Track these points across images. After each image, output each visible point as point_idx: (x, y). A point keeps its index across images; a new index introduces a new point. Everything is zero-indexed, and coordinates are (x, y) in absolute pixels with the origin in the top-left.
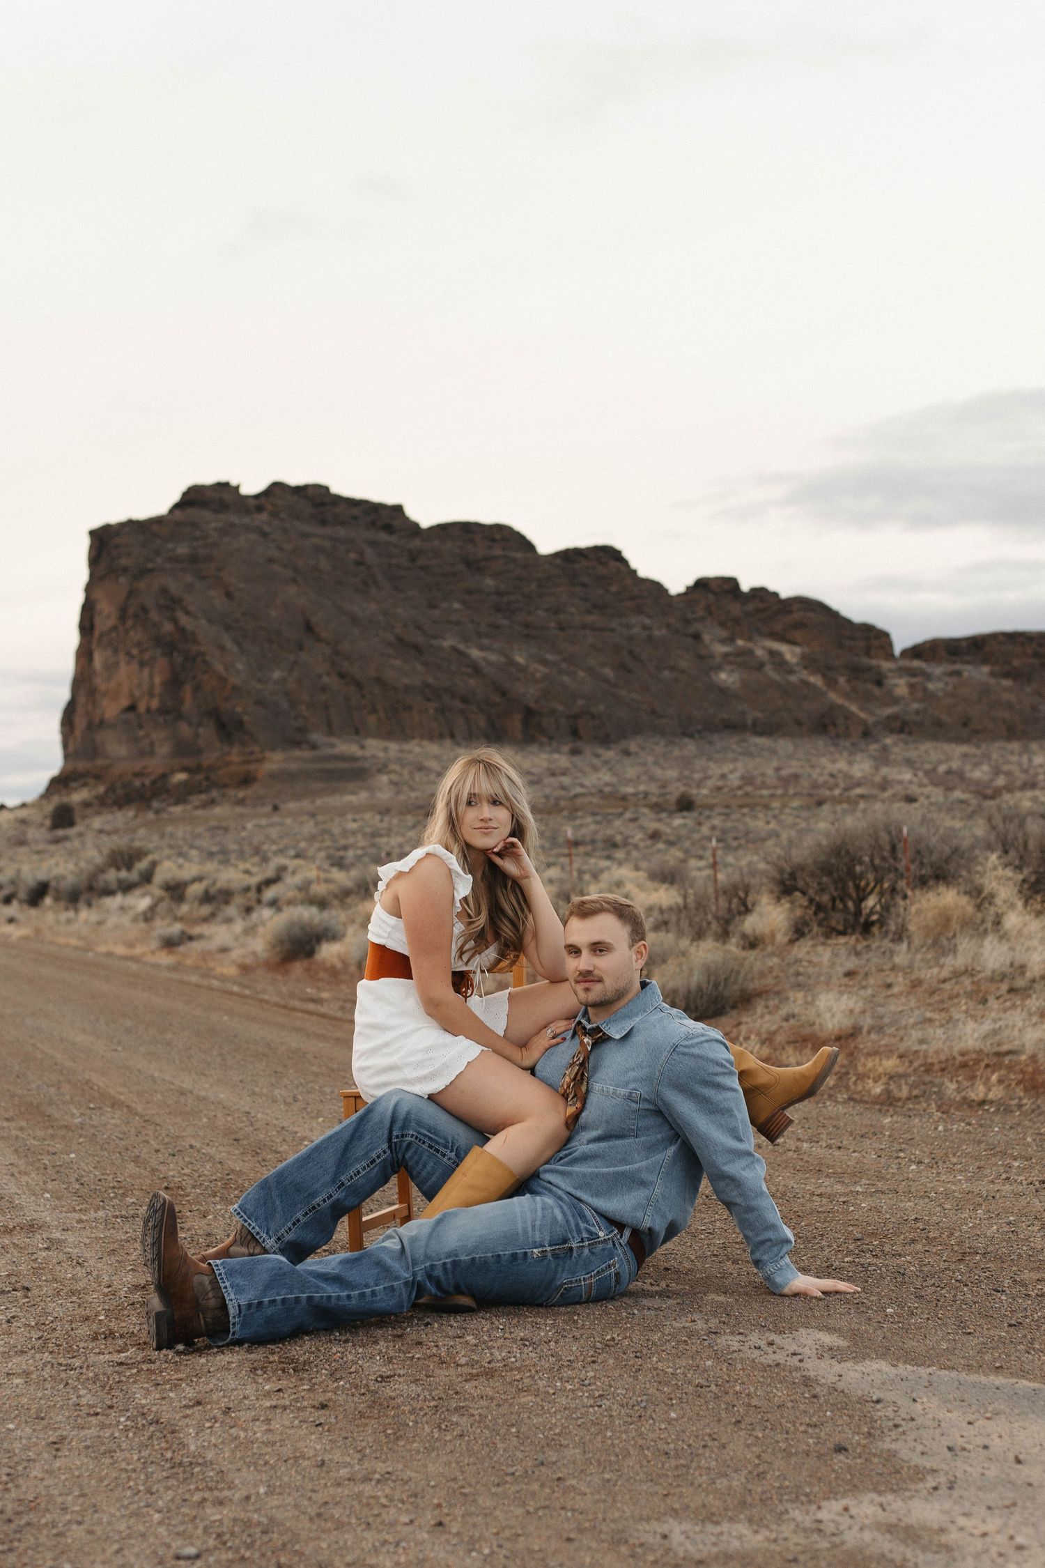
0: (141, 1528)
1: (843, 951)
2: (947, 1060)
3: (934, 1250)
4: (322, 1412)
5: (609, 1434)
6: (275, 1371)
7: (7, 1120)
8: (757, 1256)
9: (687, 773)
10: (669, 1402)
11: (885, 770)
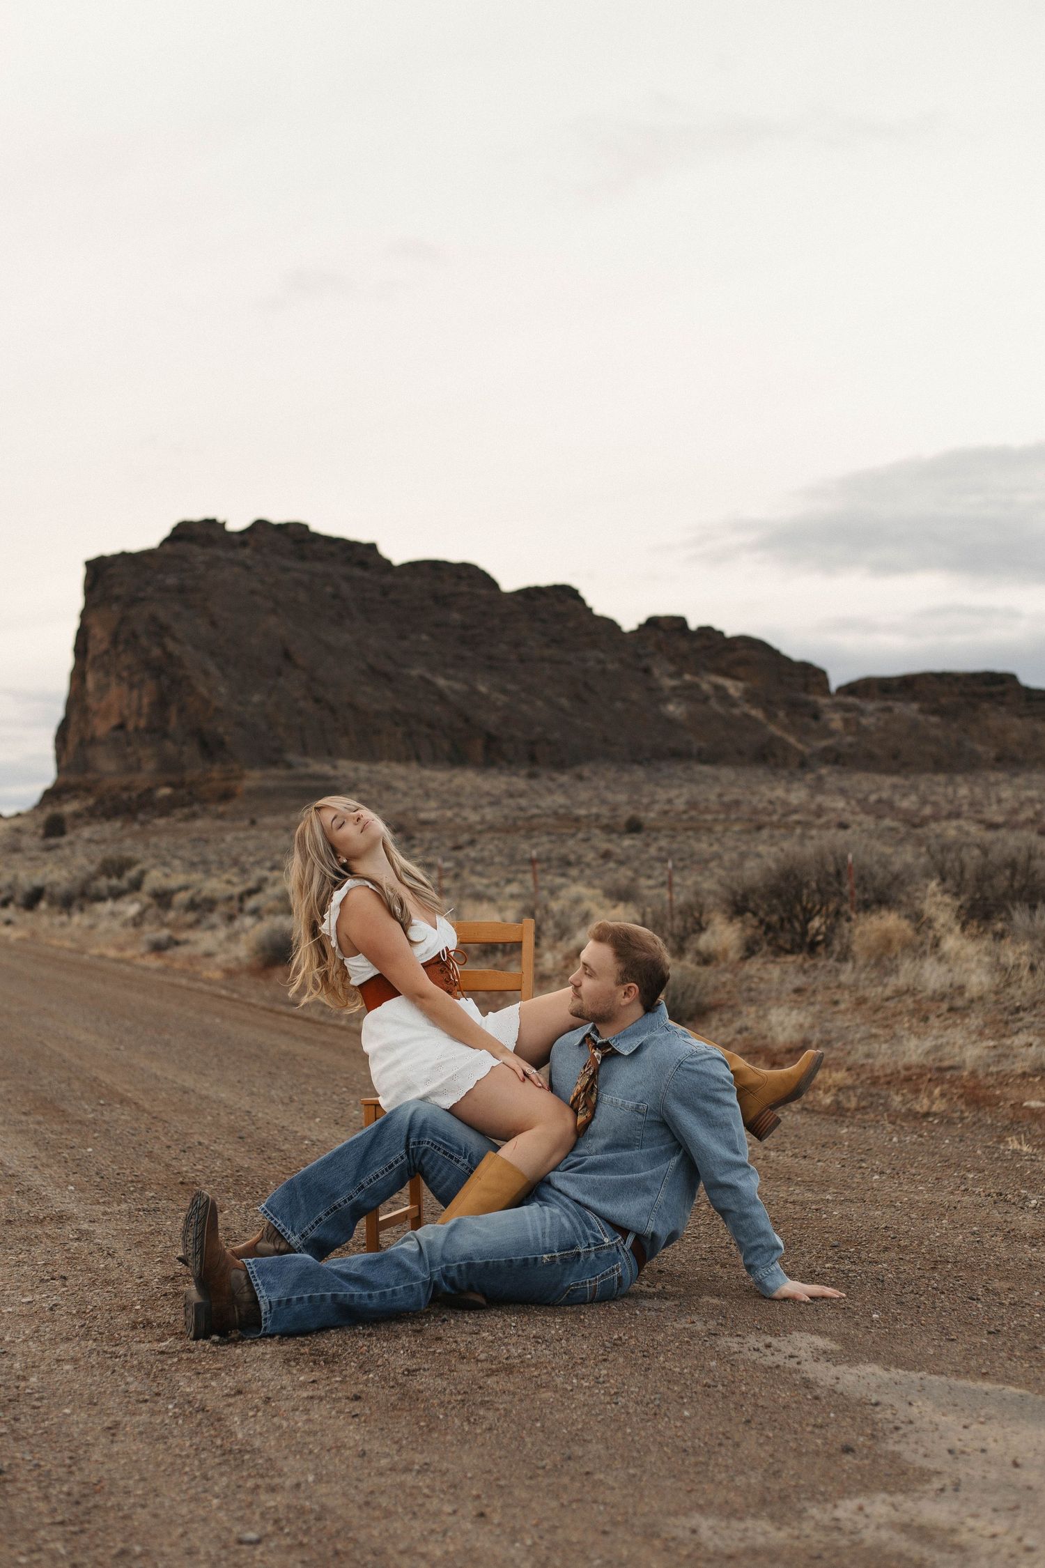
0: (202, 1512)
1: (791, 969)
2: (892, 1074)
3: (908, 1258)
4: (356, 1403)
5: (629, 1431)
6: (306, 1363)
7: (25, 1114)
8: (750, 1261)
9: (636, 797)
10: (680, 1401)
11: (820, 799)
